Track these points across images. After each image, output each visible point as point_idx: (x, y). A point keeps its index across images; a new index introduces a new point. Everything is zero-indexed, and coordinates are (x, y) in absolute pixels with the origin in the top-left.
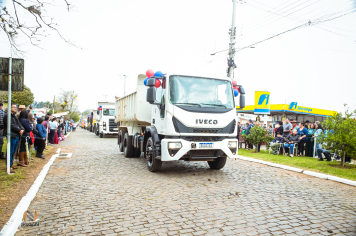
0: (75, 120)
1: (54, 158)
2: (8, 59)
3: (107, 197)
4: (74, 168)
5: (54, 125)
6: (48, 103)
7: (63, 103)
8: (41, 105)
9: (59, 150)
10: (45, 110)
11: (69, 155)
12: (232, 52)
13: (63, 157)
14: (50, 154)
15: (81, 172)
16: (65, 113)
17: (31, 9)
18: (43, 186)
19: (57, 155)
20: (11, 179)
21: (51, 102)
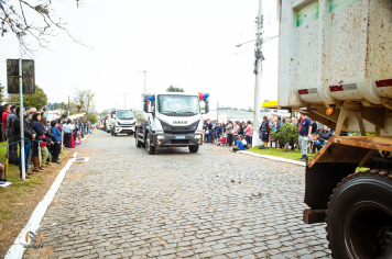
0: (93, 121)
1: (70, 162)
2: (18, 61)
3: (126, 201)
4: (92, 172)
5: (69, 128)
6: (62, 104)
7: (79, 104)
8: (55, 107)
9: (75, 154)
10: (60, 112)
11: (87, 159)
12: (259, 43)
13: (79, 161)
14: (66, 159)
15: (98, 176)
16: (82, 115)
17: (38, 8)
18: (60, 191)
19: (74, 160)
20: (27, 185)
21: (66, 103)
